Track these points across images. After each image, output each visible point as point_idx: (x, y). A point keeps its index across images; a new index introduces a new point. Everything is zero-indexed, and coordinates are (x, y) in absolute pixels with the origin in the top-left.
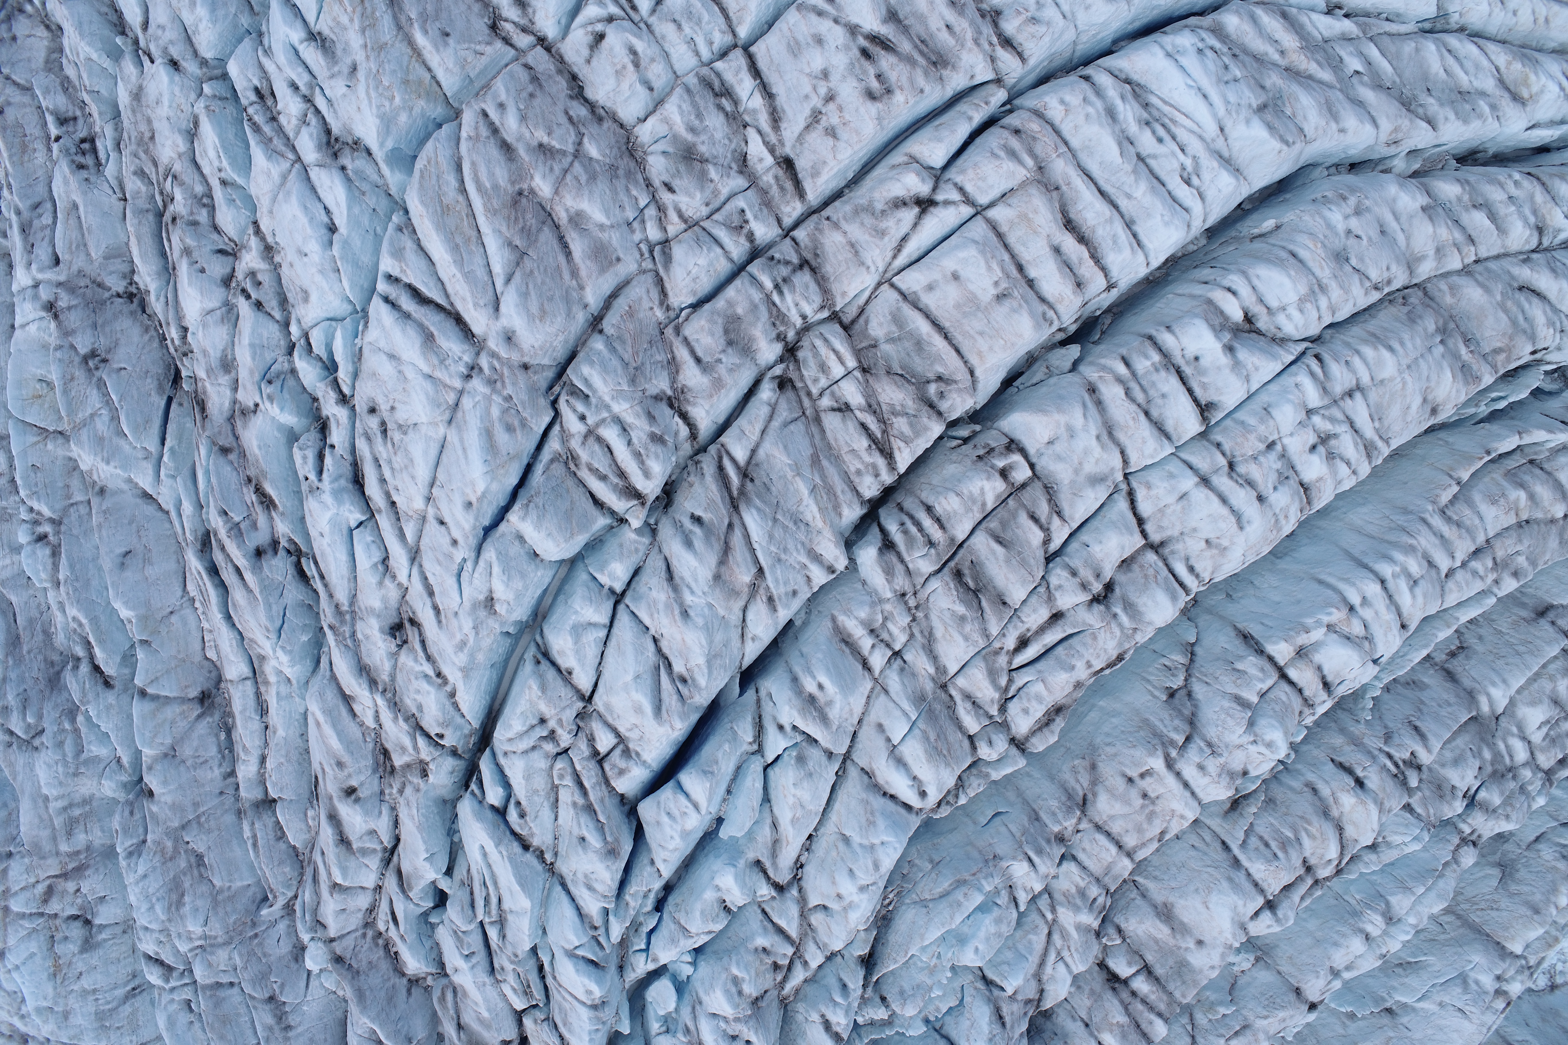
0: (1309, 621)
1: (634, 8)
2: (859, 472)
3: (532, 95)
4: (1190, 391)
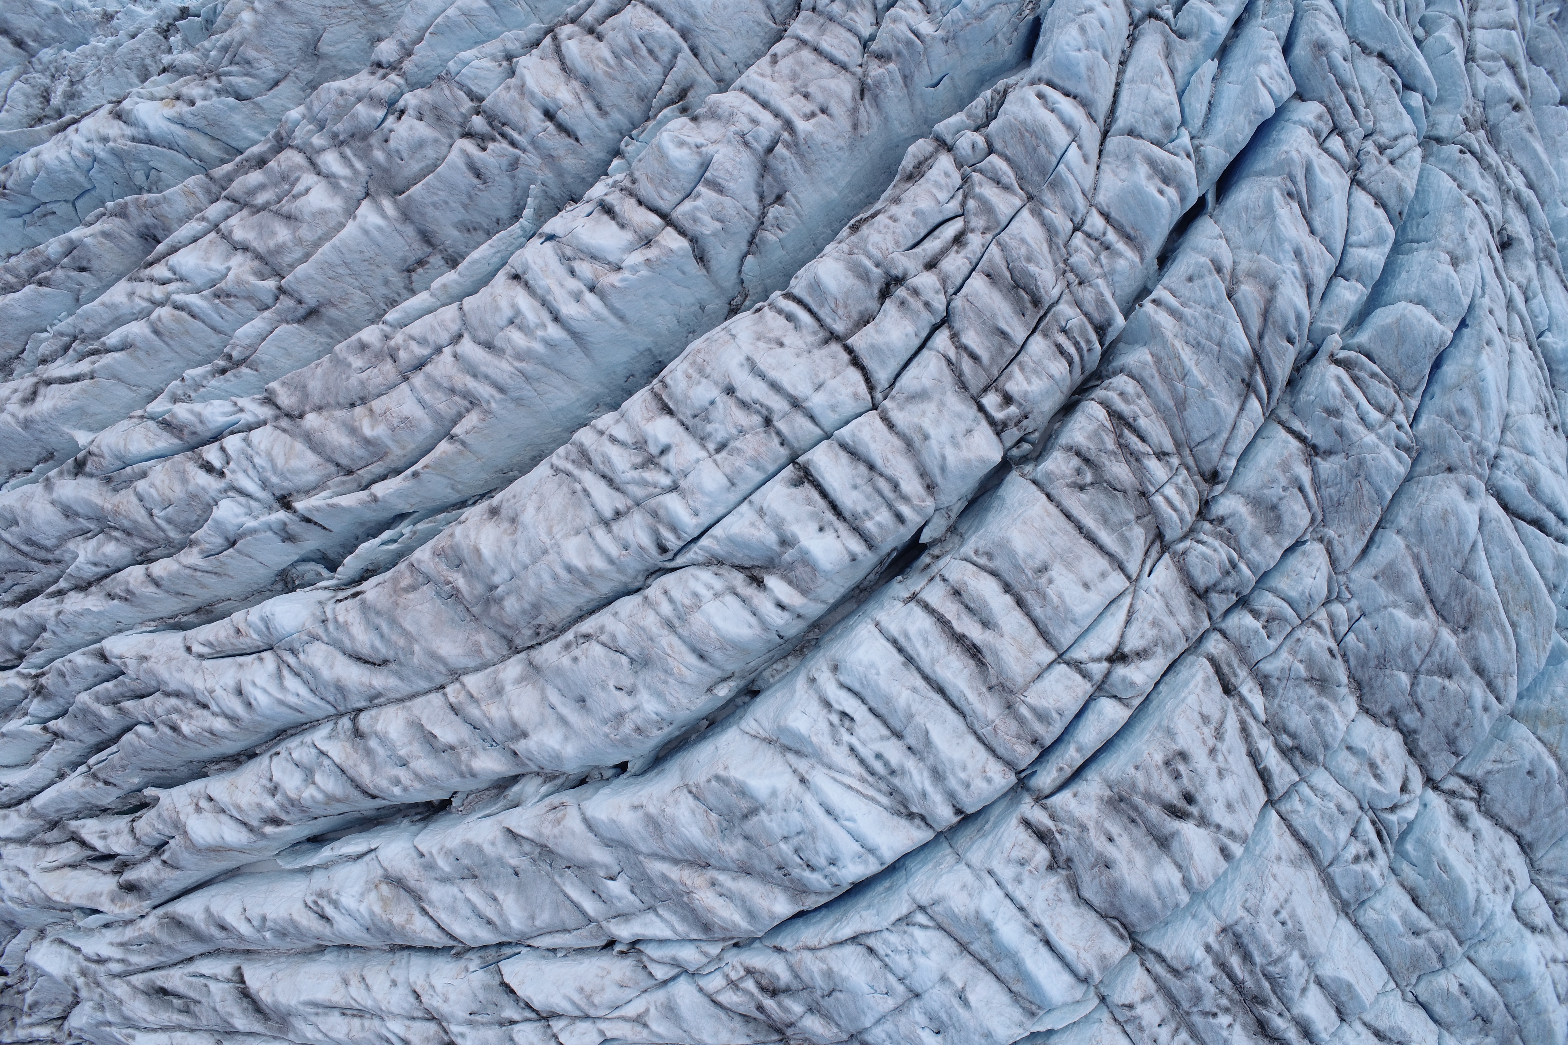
0: (644, 272)
1: (1373, 823)
2: (1139, 396)
3: (1457, 724)
4: (824, 495)
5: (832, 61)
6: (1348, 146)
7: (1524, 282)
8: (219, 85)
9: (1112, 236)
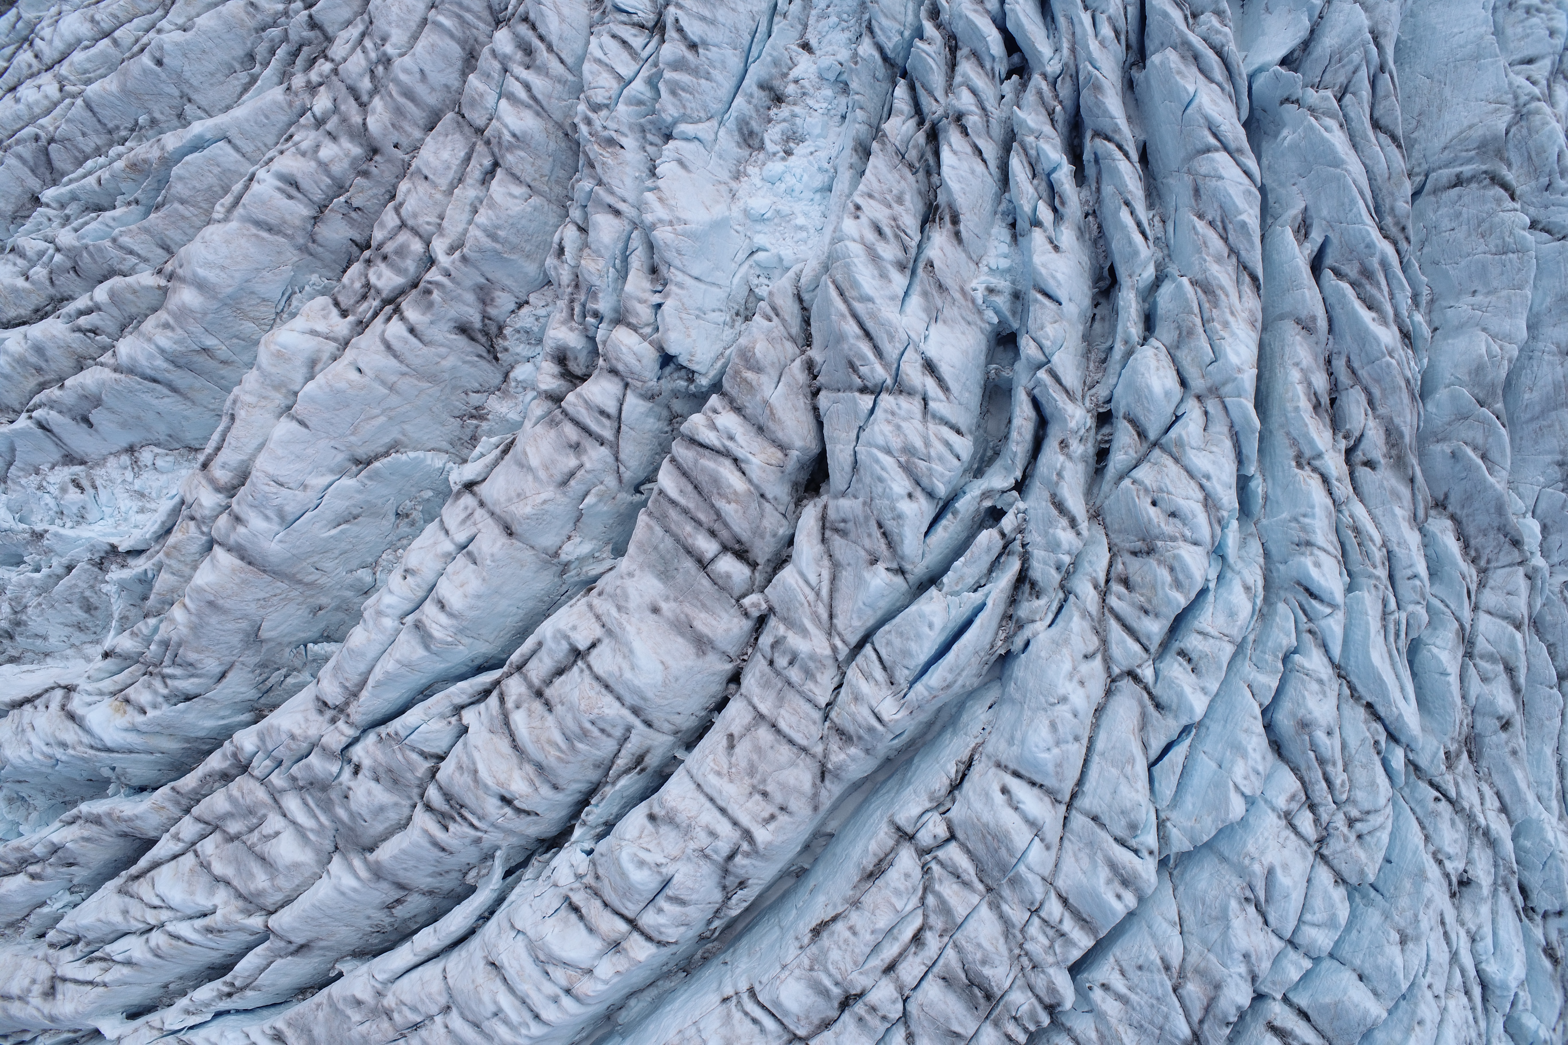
5: (791, 742)
6: (1317, 821)
7: (1473, 929)
8: (166, 692)
9: (1068, 925)
